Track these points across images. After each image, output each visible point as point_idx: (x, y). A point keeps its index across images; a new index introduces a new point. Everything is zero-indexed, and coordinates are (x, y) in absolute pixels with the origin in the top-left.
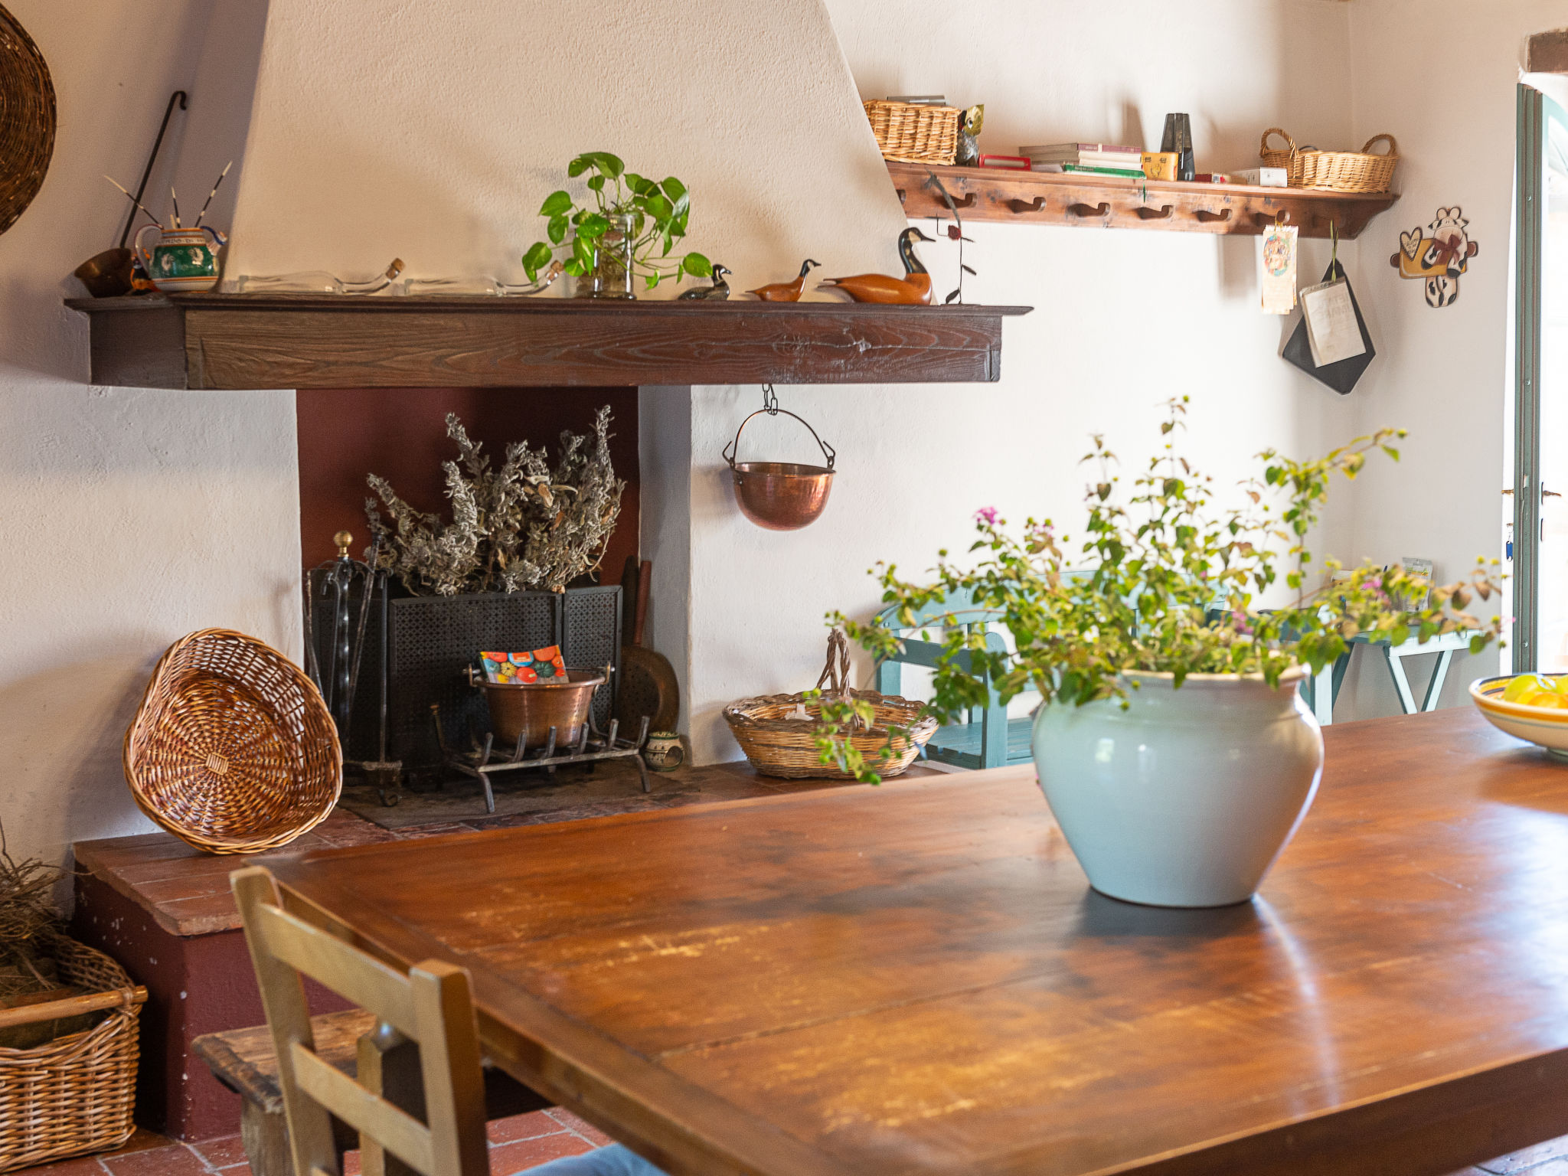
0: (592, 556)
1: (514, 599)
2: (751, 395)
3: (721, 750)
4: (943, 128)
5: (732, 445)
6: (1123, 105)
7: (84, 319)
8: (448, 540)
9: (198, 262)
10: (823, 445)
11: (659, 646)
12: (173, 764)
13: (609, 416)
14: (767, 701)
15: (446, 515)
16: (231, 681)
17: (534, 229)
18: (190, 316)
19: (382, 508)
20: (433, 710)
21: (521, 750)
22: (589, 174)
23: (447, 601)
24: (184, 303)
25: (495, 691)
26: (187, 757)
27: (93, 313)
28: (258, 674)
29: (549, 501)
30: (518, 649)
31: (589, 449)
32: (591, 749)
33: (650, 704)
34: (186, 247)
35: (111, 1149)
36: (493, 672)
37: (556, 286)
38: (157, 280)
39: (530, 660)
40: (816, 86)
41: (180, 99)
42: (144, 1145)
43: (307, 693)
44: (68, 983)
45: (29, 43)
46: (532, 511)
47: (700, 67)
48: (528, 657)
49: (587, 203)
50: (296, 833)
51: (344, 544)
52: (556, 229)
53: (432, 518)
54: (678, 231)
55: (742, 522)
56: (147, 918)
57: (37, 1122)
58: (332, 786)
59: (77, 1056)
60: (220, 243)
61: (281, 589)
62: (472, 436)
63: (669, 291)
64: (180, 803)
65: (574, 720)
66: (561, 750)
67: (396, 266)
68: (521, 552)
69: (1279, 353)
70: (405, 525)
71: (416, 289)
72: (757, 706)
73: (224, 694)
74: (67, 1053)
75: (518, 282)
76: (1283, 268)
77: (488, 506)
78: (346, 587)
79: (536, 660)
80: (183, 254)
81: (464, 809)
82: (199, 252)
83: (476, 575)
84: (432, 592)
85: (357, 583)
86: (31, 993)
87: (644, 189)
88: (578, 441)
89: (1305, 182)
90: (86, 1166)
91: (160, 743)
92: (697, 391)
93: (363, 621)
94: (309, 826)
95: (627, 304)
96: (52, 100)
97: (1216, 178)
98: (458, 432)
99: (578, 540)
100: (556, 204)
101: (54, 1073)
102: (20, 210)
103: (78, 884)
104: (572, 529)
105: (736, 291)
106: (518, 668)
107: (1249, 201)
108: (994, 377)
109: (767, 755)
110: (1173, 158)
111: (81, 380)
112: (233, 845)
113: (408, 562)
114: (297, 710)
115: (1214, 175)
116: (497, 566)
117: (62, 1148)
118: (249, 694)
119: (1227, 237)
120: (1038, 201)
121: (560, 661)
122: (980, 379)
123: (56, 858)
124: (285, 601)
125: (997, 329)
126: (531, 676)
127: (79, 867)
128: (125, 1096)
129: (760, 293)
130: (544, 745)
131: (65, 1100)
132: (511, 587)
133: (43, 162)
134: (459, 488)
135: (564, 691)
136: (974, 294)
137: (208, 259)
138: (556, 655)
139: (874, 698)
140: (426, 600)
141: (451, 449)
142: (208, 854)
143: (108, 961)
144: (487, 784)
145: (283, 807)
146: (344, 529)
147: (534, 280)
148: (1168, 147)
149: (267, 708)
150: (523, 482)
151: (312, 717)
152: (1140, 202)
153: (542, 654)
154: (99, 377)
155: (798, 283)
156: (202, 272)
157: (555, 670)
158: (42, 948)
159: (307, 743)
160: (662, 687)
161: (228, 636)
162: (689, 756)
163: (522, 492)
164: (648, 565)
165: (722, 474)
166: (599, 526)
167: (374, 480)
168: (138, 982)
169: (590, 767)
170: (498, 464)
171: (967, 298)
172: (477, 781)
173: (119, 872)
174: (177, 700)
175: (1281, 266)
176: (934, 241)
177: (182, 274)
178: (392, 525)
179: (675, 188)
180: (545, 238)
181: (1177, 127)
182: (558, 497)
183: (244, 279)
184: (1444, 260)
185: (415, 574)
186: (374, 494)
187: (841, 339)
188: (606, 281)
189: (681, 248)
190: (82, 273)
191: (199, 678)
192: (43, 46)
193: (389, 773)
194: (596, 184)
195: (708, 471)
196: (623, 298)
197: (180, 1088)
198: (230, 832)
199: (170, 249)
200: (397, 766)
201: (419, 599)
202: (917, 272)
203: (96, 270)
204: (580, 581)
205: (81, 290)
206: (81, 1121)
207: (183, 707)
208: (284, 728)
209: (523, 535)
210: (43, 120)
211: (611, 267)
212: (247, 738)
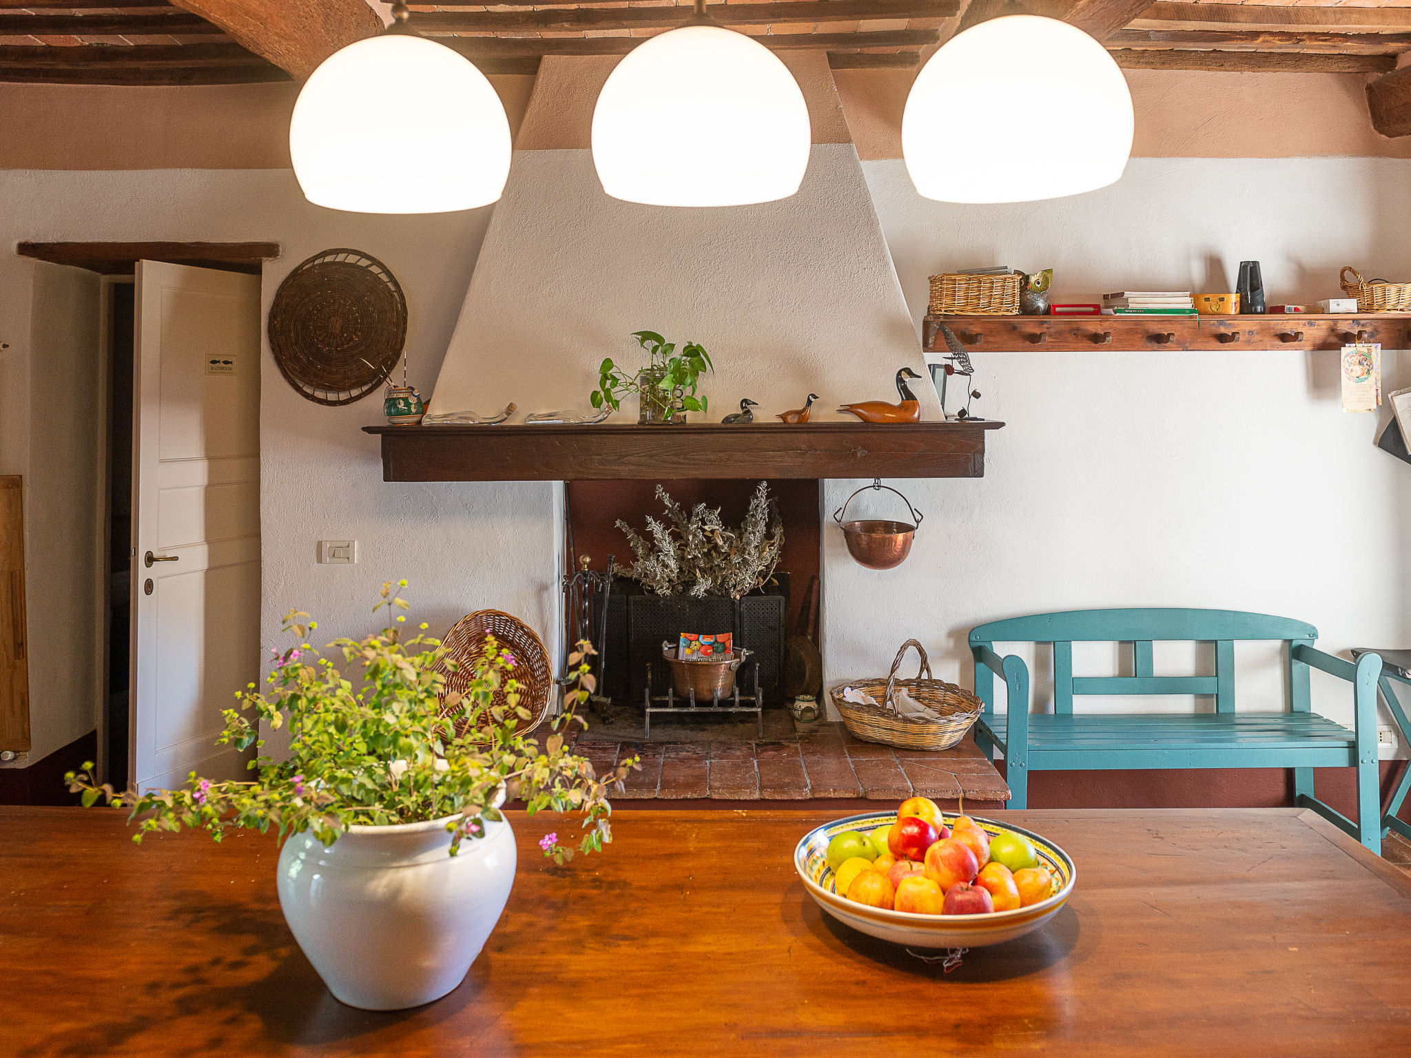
1: (707, 601)
4: (1004, 289)
5: (843, 510)
6: (1206, 259)
10: (914, 511)
13: (767, 488)
16: (508, 640)
20: (648, 667)
23: (663, 599)
28: (519, 638)
29: (720, 542)
30: (706, 633)
32: (724, 705)
33: (800, 675)
36: (684, 647)
39: (712, 641)
40: (860, 272)
46: (712, 547)
47: (769, 266)
48: (712, 639)
51: (585, 563)
60: (416, 396)
67: (510, 408)
69: (1375, 443)
70: (639, 551)
72: (873, 685)
76: (1365, 376)
78: (587, 586)
79: (716, 641)
82: (401, 401)
84: (652, 592)
89: (1375, 308)
97: (1289, 309)
98: (663, 496)
102: (386, 375)
104: (736, 559)
106: (703, 645)
107: (1335, 324)
108: (980, 474)
110: (1233, 297)
114: (537, 662)
115: (1287, 307)
119: (1315, 352)
121: (729, 644)
122: (965, 474)
125: (983, 439)
126: (709, 651)
129: (783, 417)
133: (398, 347)
134: (656, 532)
135: (711, 666)
137: (408, 405)
138: (729, 639)
140: (655, 598)
144: (647, 720)
146: (586, 553)
148: (1239, 288)
149: (525, 658)
150: (700, 529)
151: (544, 667)
152: (1221, 330)
153: (721, 637)
155: (805, 410)
156: (408, 413)
157: (725, 649)
160: (808, 666)
161: (498, 615)
163: (701, 535)
166: (756, 558)
167: (619, 523)
172: (643, 717)
175: (1363, 374)
176: (920, 377)
177: (397, 414)
181: (1250, 273)
182: (724, 538)
200: (607, 700)
201: (647, 596)
202: (911, 399)
204: (754, 592)
207: (475, 653)
208: (533, 671)
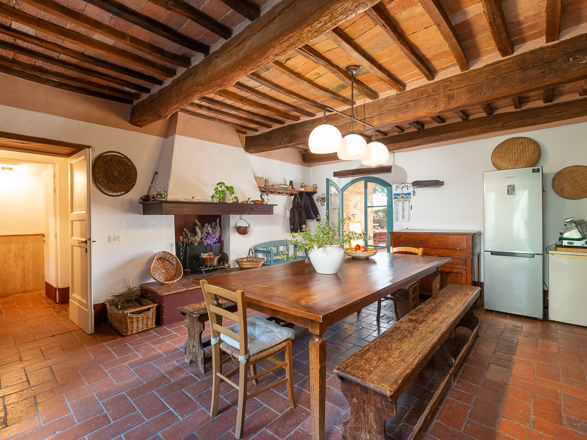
0: (217, 239)
1: (205, 246)
2: (238, 216)
3: (234, 266)
4: (263, 181)
5: (236, 224)
6: (284, 179)
7: (142, 205)
8: (196, 238)
9: (164, 196)
10: (248, 224)
11: (225, 252)
12: (157, 271)
13: (218, 219)
14: (241, 259)
15: (195, 234)
16: (165, 259)
17: (213, 192)
18: (163, 204)
19: (186, 233)
20: (195, 262)
21: (208, 267)
22: (220, 185)
23: (196, 246)
24: (162, 202)
25: (203, 258)
26: (159, 270)
27: (143, 204)
28: (169, 258)
29: (211, 232)
30: (206, 253)
31: (216, 224)
32: (218, 266)
33: (225, 260)
34: (162, 194)
35: (152, 329)
36: (203, 256)
37: (216, 200)
38: (157, 199)
39: (208, 254)
41: (156, 173)
42: (157, 327)
43: (176, 260)
44: (141, 305)
45: (133, 163)
46: (208, 233)
49: (220, 189)
50: (176, 280)
51: (181, 238)
52: (216, 193)
53: (193, 235)
54: (233, 193)
55: (237, 234)
56: (156, 294)
57: (140, 325)
58: (181, 273)
59: (147, 315)
60: (167, 193)
61: (172, 245)
62: (199, 222)
63: (231, 202)
64: (158, 277)
65: (215, 262)
66: (214, 266)
67: (193, 197)
68: (206, 239)
70: (189, 236)
71: (196, 201)
73: (164, 261)
74: (145, 315)
75: (210, 200)
77: (202, 233)
78: (181, 245)
80: (161, 195)
81: (201, 275)
83: (200, 243)
84: (194, 245)
85: (183, 244)
86: (136, 307)
87: (227, 188)
88: (214, 223)
90: (148, 331)
91: (155, 268)
92: (231, 216)
93: (184, 249)
94: (178, 279)
95: (225, 203)
96: (136, 172)
97: (296, 189)
98: (197, 222)
99: (215, 237)
100: (216, 189)
101: (143, 318)
102: (131, 189)
103: (141, 290)
104: (214, 236)
105: (240, 202)
106: (206, 255)
109: (242, 266)
110: (291, 186)
111: (141, 214)
112: (167, 282)
113: (190, 241)
114: (175, 263)
116: (203, 241)
117: (144, 329)
118: (168, 260)
120: (275, 191)
121: (212, 254)
122: (271, 214)
123: (138, 286)
124: (173, 247)
125: (273, 208)
126: (208, 256)
127: (141, 287)
128: (154, 320)
129: (243, 202)
130: (211, 266)
131: (145, 322)
132: (205, 244)
133: (135, 181)
134: (198, 230)
135: (214, 258)
136: (269, 203)
137: (165, 196)
139: (255, 258)
140: (193, 246)
141: (197, 225)
142: (163, 284)
143: (148, 301)
144: (204, 272)
145: (174, 277)
146: (181, 236)
147: (213, 200)
148: (290, 185)
149: (170, 262)
150: (207, 229)
151: (177, 263)
152: (287, 192)
153: (210, 253)
154: (145, 213)
155: (248, 201)
156: (164, 198)
157: (212, 256)
158: (136, 300)
159: (177, 267)
160: (226, 257)
161: (164, 252)
162: (230, 267)
163: (207, 231)
164: (223, 241)
165: (234, 228)
166: (218, 235)
167: (185, 229)
168: (155, 303)
169: (216, 269)
170: (203, 227)
171: (268, 204)
172: (202, 272)
173: (150, 287)
174: (157, 262)
176: (265, 196)
177: (161, 198)
178: (187, 236)
179: (232, 188)
180: (215, 194)
181: (291, 182)
182: (212, 231)
183: (170, 199)
184: (323, 200)
185: (191, 243)
186: (185, 231)
187: (253, 209)
188: (223, 200)
189: (233, 196)
190: (141, 198)
191: (160, 258)
192: (135, 164)
193: (189, 271)
194: (221, 187)
195: (232, 227)
196: (225, 202)
197: (163, 318)
198: (166, 281)
199: (159, 194)
200: (190, 270)
201: (192, 246)
202: (263, 200)
203: (143, 198)
204: (215, 243)
205: (141, 201)
206: (147, 325)
208: (173, 265)
209: (206, 237)
210: (135, 175)
211: (224, 198)
212: (168, 267)
